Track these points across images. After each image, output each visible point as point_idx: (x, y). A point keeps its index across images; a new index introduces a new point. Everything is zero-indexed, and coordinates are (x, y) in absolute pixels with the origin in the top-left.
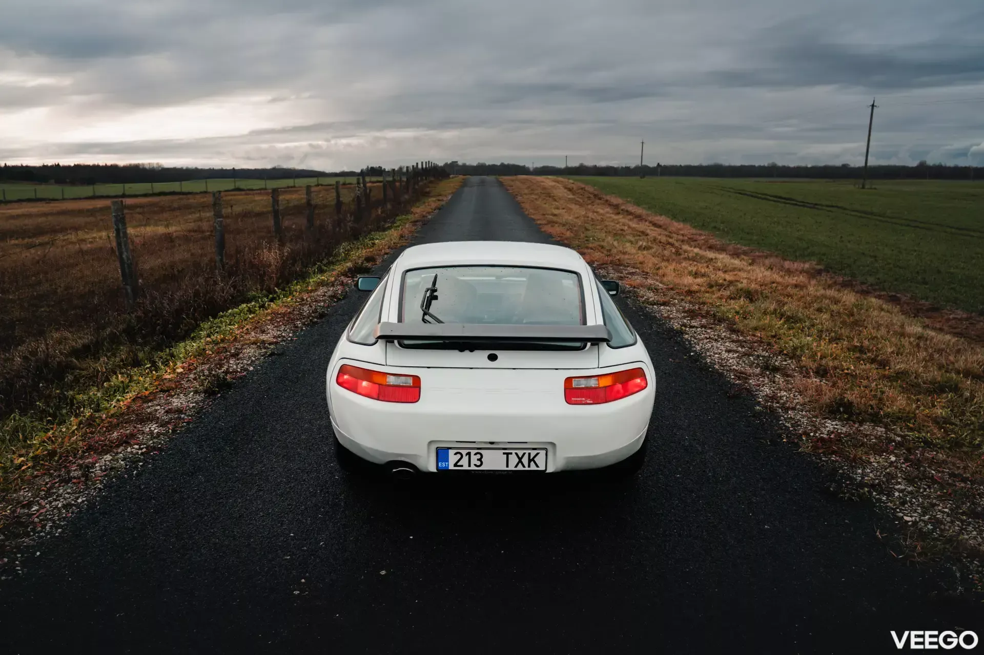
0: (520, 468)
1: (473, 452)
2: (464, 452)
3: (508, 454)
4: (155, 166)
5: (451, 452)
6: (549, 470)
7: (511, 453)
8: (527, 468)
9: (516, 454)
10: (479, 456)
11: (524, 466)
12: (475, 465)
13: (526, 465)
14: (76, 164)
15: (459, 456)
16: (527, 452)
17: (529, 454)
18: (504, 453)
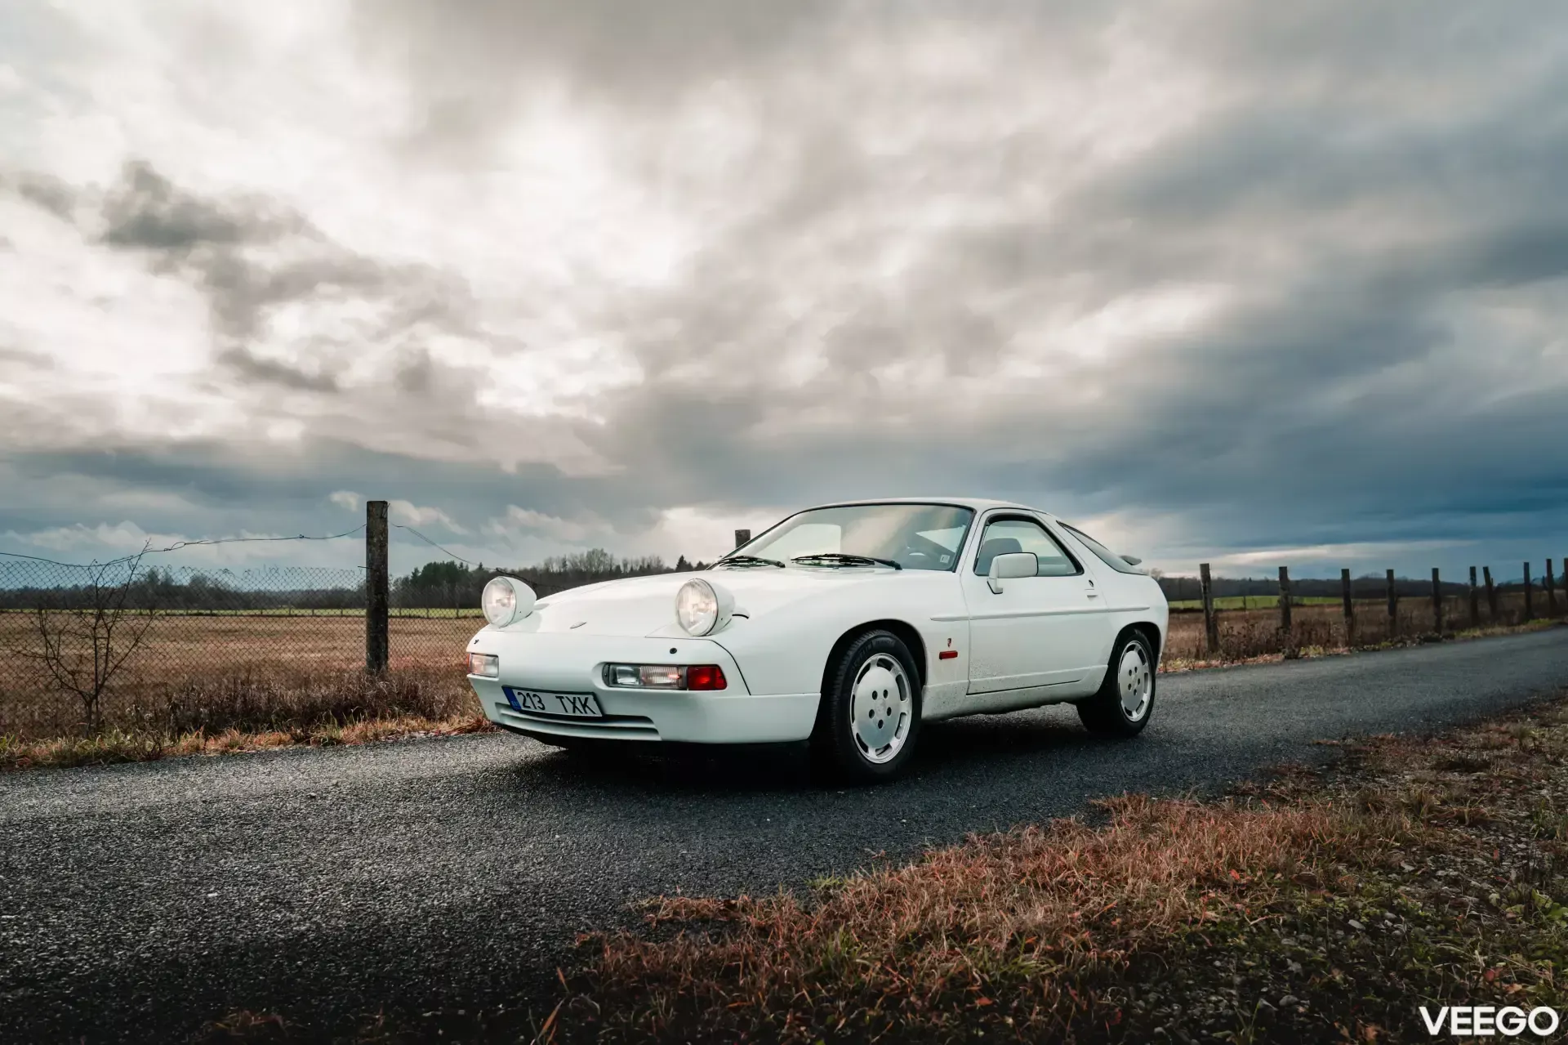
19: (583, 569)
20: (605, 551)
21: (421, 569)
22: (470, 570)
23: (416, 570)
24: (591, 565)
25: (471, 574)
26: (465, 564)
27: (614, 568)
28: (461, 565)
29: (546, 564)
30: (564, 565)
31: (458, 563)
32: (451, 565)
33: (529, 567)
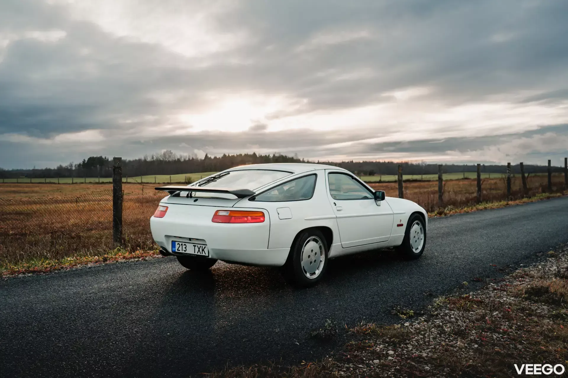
0: (199, 254)
1: (183, 244)
2: (180, 243)
3: (195, 246)
4: (420, 162)
5: (177, 243)
6: (210, 257)
7: (196, 246)
8: (201, 254)
9: (198, 246)
10: (185, 246)
11: (200, 253)
12: (184, 250)
13: (201, 253)
14: (364, 161)
15: (179, 245)
16: (201, 246)
17: (202, 247)
18: (194, 246)
19: (161, 159)
20: (172, 152)
21: (86, 160)
22: (109, 160)
23: (84, 160)
24: (165, 158)
25: (110, 162)
26: (107, 158)
27: (176, 159)
28: (105, 158)
29: (144, 157)
30: (153, 158)
31: (104, 157)
32: (101, 158)
33: (137, 159)
